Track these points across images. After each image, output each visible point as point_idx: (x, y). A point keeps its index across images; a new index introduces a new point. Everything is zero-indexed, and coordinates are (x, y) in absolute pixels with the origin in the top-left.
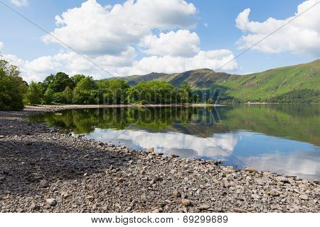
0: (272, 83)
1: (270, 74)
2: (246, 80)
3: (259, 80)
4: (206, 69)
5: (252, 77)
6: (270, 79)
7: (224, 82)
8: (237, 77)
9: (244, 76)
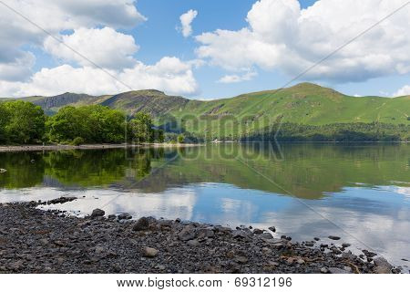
0: (245, 114)
1: (243, 101)
2: (211, 108)
3: (228, 109)
4: (153, 91)
5: (220, 104)
6: (243, 107)
7: (181, 110)
8: (199, 104)
9: (209, 102)
